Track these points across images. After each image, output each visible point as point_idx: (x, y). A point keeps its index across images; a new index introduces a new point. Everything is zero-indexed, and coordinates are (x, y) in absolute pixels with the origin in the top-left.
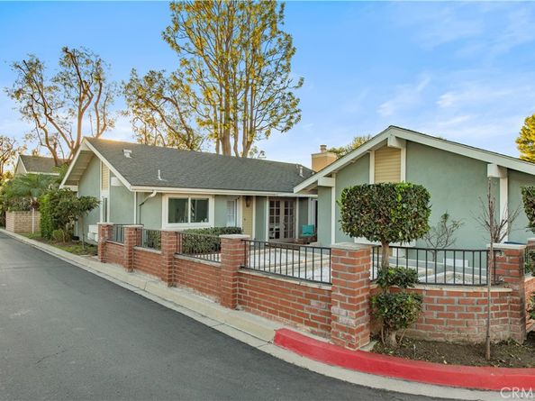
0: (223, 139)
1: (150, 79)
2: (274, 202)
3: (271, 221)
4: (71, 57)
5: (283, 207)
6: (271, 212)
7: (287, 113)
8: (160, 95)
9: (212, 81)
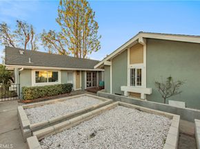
0: (77, 54)
1: (50, 33)
2: (89, 73)
3: (87, 80)
4: (20, 24)
5: (92, 75)
6: (87, 77)
7: (96, 46)
8: (54, 39)
9: (72, 35)
